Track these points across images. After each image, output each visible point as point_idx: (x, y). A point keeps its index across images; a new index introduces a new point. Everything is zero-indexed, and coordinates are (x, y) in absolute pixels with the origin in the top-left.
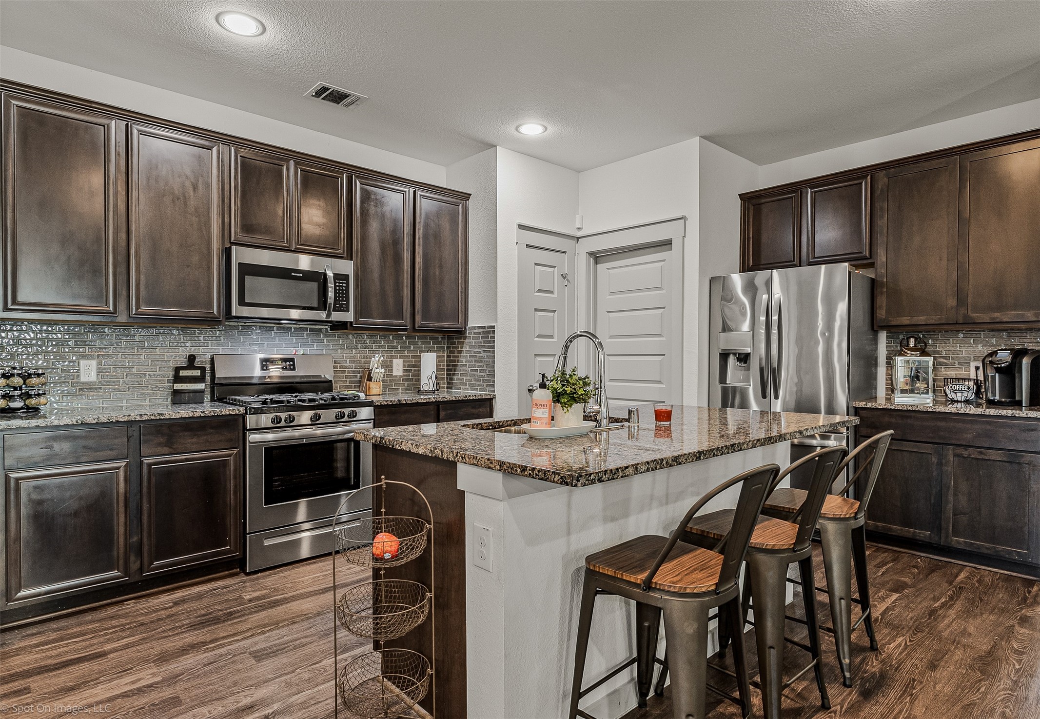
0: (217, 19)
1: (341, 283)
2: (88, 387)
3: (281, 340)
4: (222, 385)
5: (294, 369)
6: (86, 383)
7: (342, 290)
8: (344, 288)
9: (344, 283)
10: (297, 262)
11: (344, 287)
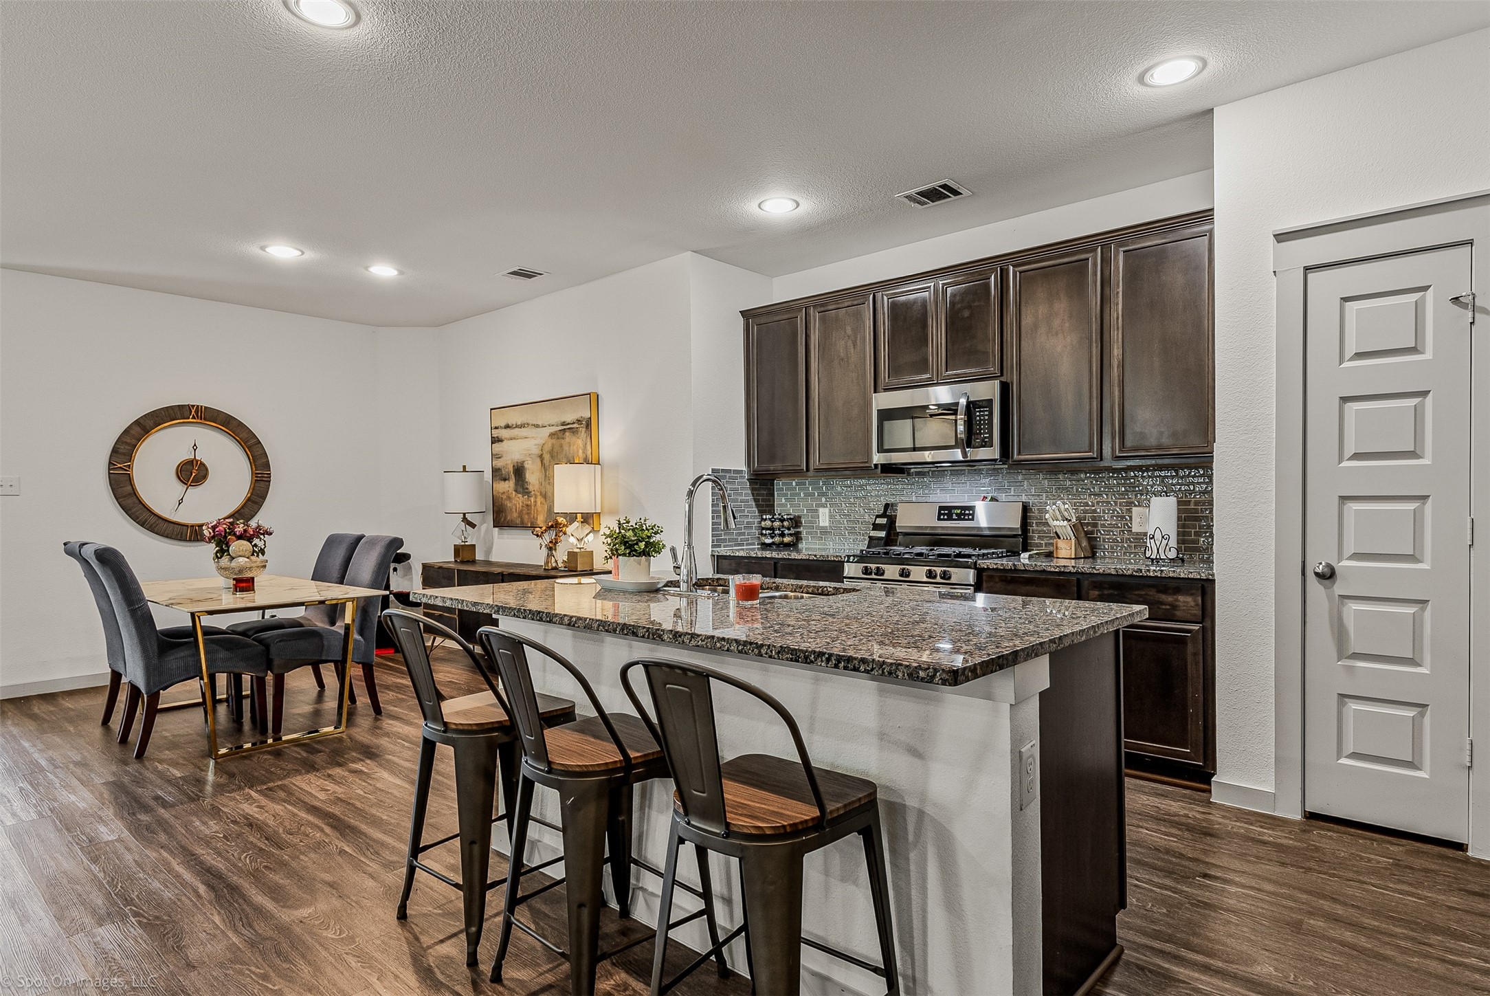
0: (759, 206)
1: (982, 411)
2: (824, 532)
3: (972, 484)
4: (906, 534)
5: (973, 519)
6: (823, 527)
7: (984, 420)
8: (986, 417)
9: (986, 411)
10: (928, 396)
11: (986, 415)
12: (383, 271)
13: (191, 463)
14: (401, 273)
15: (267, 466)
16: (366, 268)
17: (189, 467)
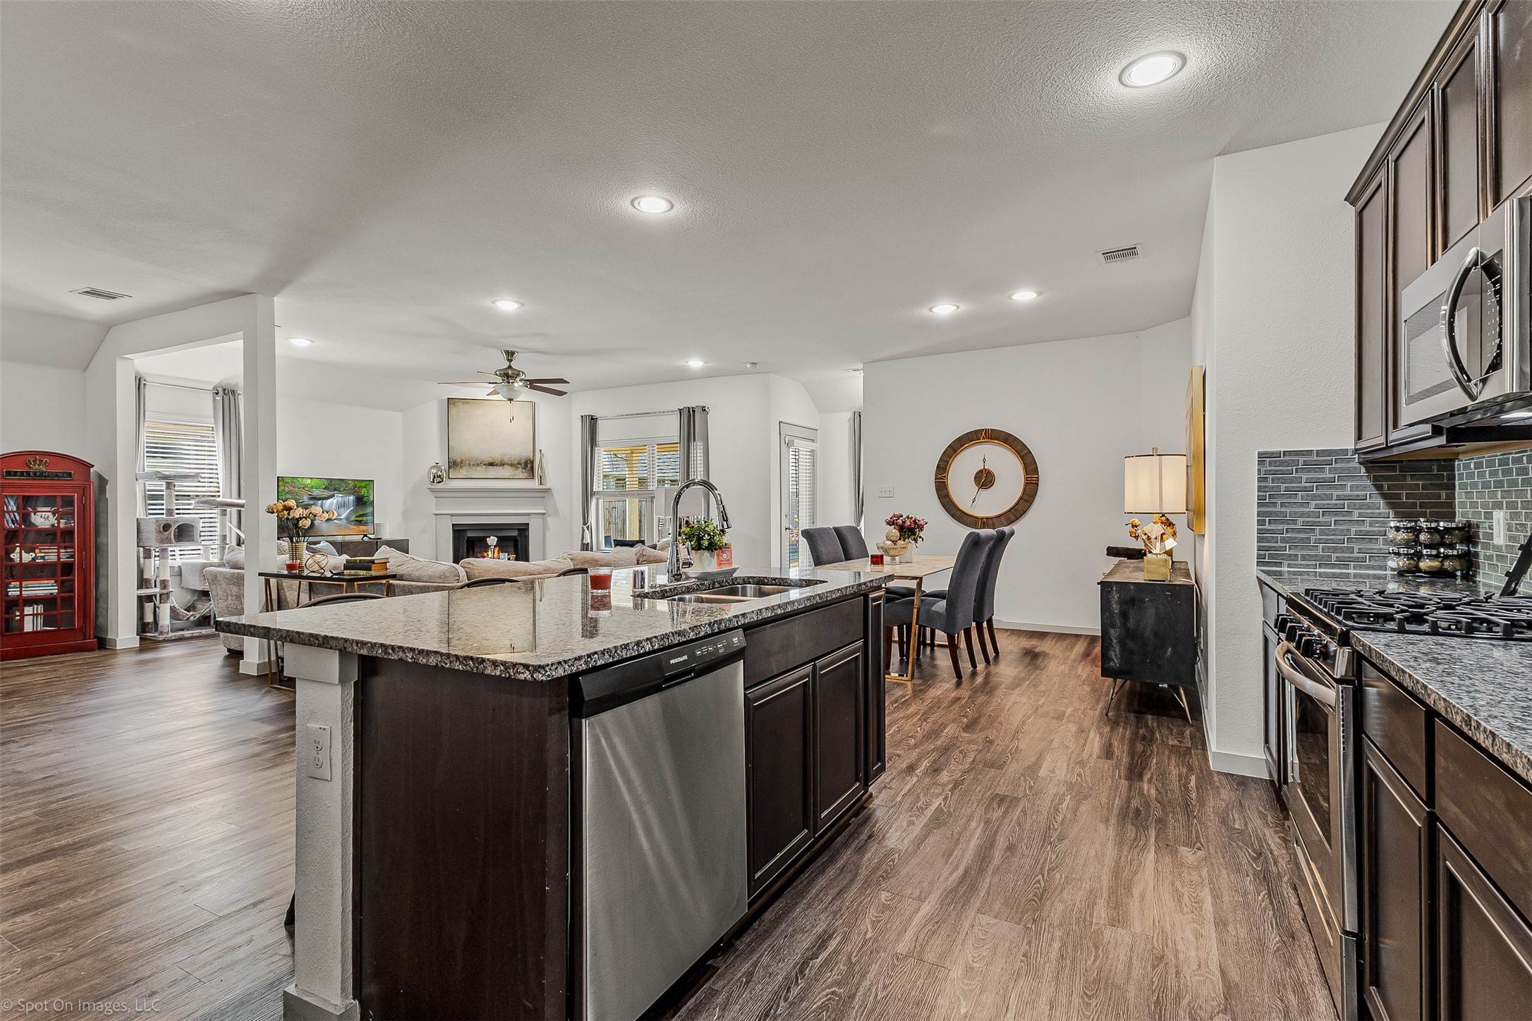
2: (1500, 555)
6: (1498, 547)
12: (1025, 296)
13: (981, 472)
14: (1040, 293)
15: (1036, 471)
16: (1010, 298)
17: (980, 475)
